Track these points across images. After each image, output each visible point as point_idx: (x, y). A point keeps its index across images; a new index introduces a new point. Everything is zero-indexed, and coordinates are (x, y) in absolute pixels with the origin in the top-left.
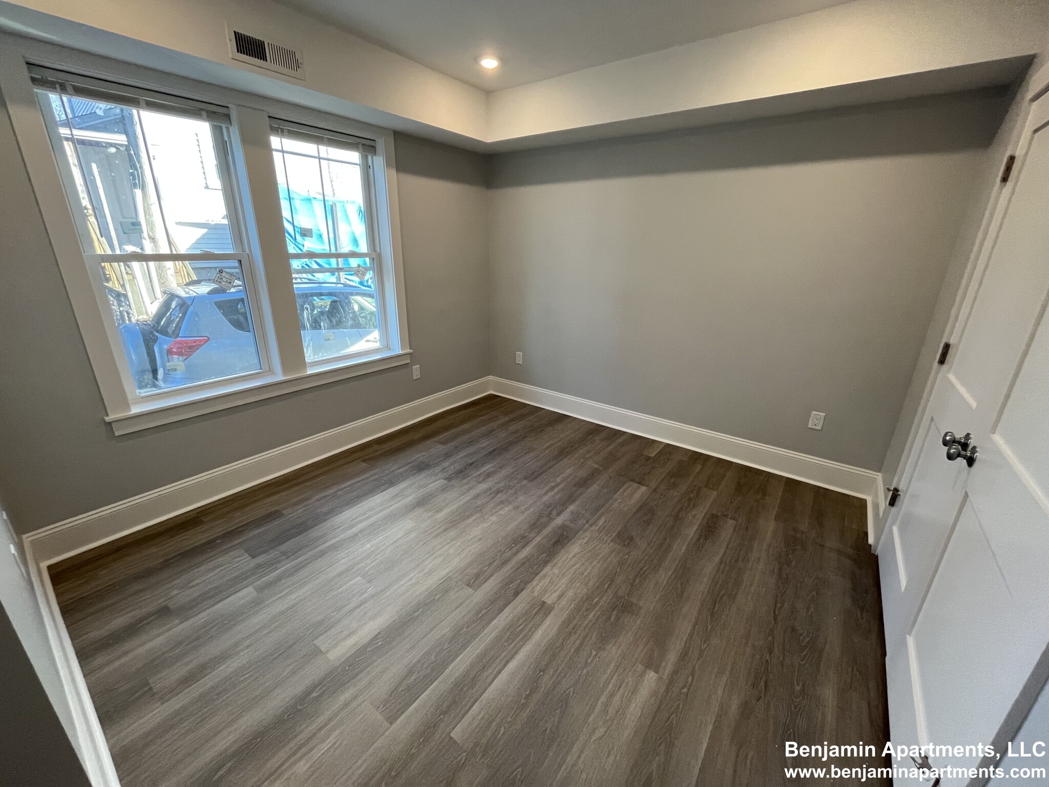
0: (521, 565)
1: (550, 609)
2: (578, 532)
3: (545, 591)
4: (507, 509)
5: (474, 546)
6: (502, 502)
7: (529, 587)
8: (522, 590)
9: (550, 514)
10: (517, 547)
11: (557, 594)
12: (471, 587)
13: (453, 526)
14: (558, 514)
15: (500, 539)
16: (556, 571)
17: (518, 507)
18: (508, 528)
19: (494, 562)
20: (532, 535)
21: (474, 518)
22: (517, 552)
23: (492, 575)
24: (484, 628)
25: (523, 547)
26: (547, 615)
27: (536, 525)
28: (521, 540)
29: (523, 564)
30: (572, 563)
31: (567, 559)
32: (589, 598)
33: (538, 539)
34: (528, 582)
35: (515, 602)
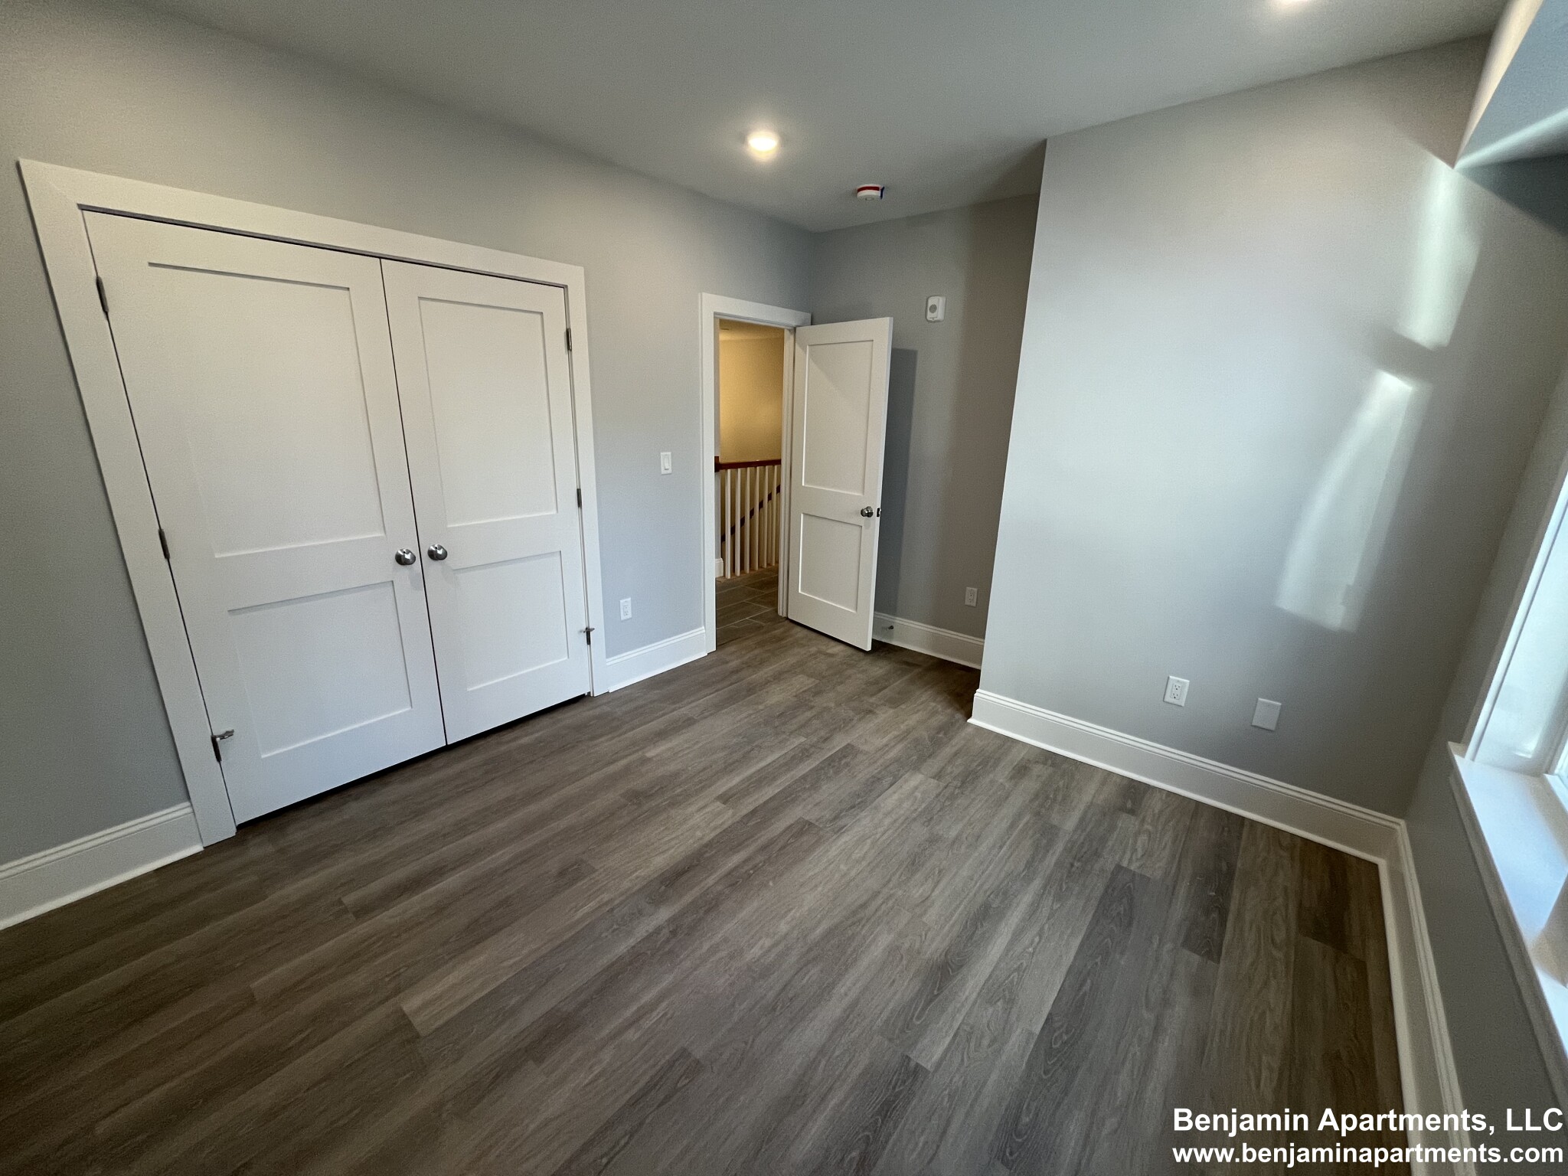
0: (743, 842)
1: (720, 798)
2: (639, 890)
3: (719, 814)
4: (756, 951)
5: (811, 873)
6: (766, 972)
7: (737, 818)
8: (746, 815)
9: (674, 933)
10: (746, 868)
11: (707, 810)
12: (807, 821)
13: (854, 913)
14: (658, 930)
15: (771, 884)
16: (699, 834)
17: (731, 957)
18: (755, 904)
19: (780, 849)
20: (719, 888)
21: (819, 931)
22: (746, 861)
23: (781, 834)
24: (789, 786)
25: (736, 868)
26: (725, 793)
27: (710, 905)
28: (739, 882)
29: (740, 845)
30: (673, 843)
31: (678, 847)
32: (674, 803)
33: (711, 881)
34: (738, 822)
35: (757, 804)
